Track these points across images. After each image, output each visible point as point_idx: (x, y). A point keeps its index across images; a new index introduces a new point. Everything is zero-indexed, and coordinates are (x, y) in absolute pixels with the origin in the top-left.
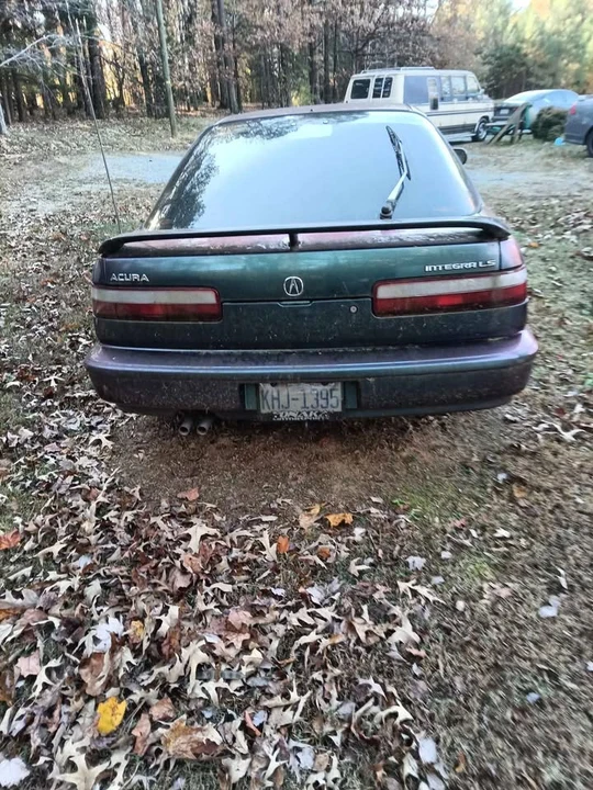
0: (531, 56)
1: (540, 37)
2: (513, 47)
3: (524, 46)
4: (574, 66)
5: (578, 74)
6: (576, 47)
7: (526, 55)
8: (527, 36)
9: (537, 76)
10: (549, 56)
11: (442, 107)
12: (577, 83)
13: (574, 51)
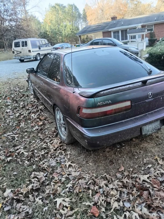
0: (50, 35)
1: (51, 30)
2: (44, 33)
3: (47, 32)
4: (60, 37)
5: (62, 39)
6: (60, 33)
7: (48, 35)
8: (48, 30)
9: (53, 40)
10: (54, 35)
11: (42, 49)
12: (63, 41)
13: (60, 34)
